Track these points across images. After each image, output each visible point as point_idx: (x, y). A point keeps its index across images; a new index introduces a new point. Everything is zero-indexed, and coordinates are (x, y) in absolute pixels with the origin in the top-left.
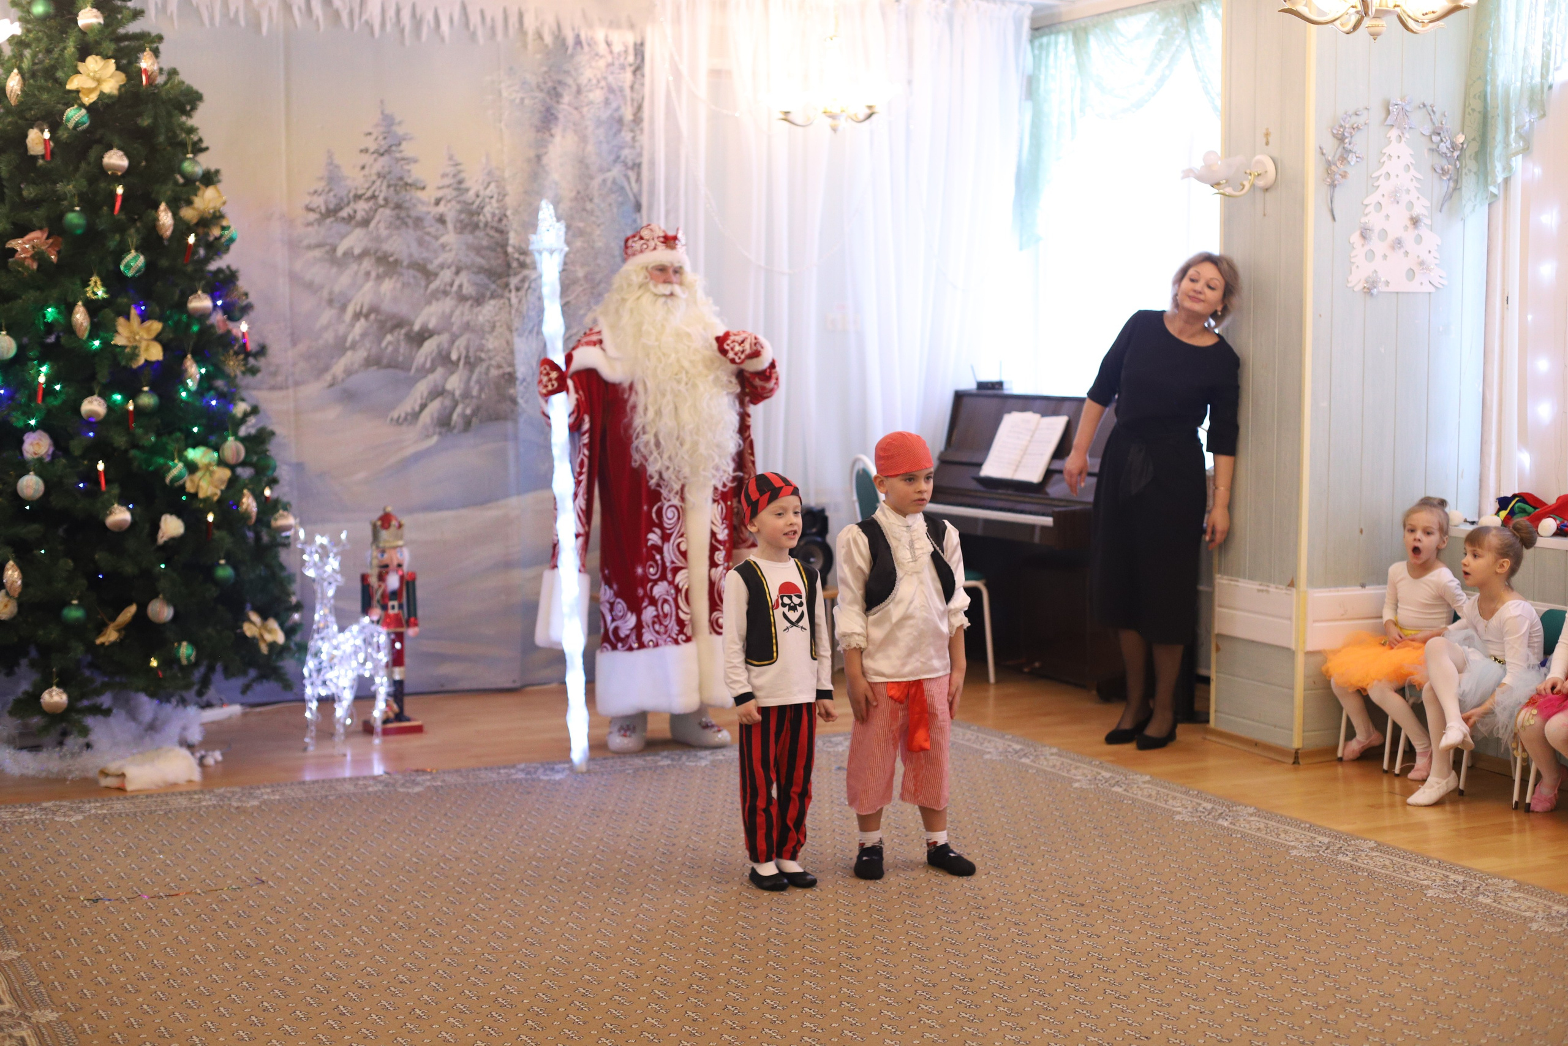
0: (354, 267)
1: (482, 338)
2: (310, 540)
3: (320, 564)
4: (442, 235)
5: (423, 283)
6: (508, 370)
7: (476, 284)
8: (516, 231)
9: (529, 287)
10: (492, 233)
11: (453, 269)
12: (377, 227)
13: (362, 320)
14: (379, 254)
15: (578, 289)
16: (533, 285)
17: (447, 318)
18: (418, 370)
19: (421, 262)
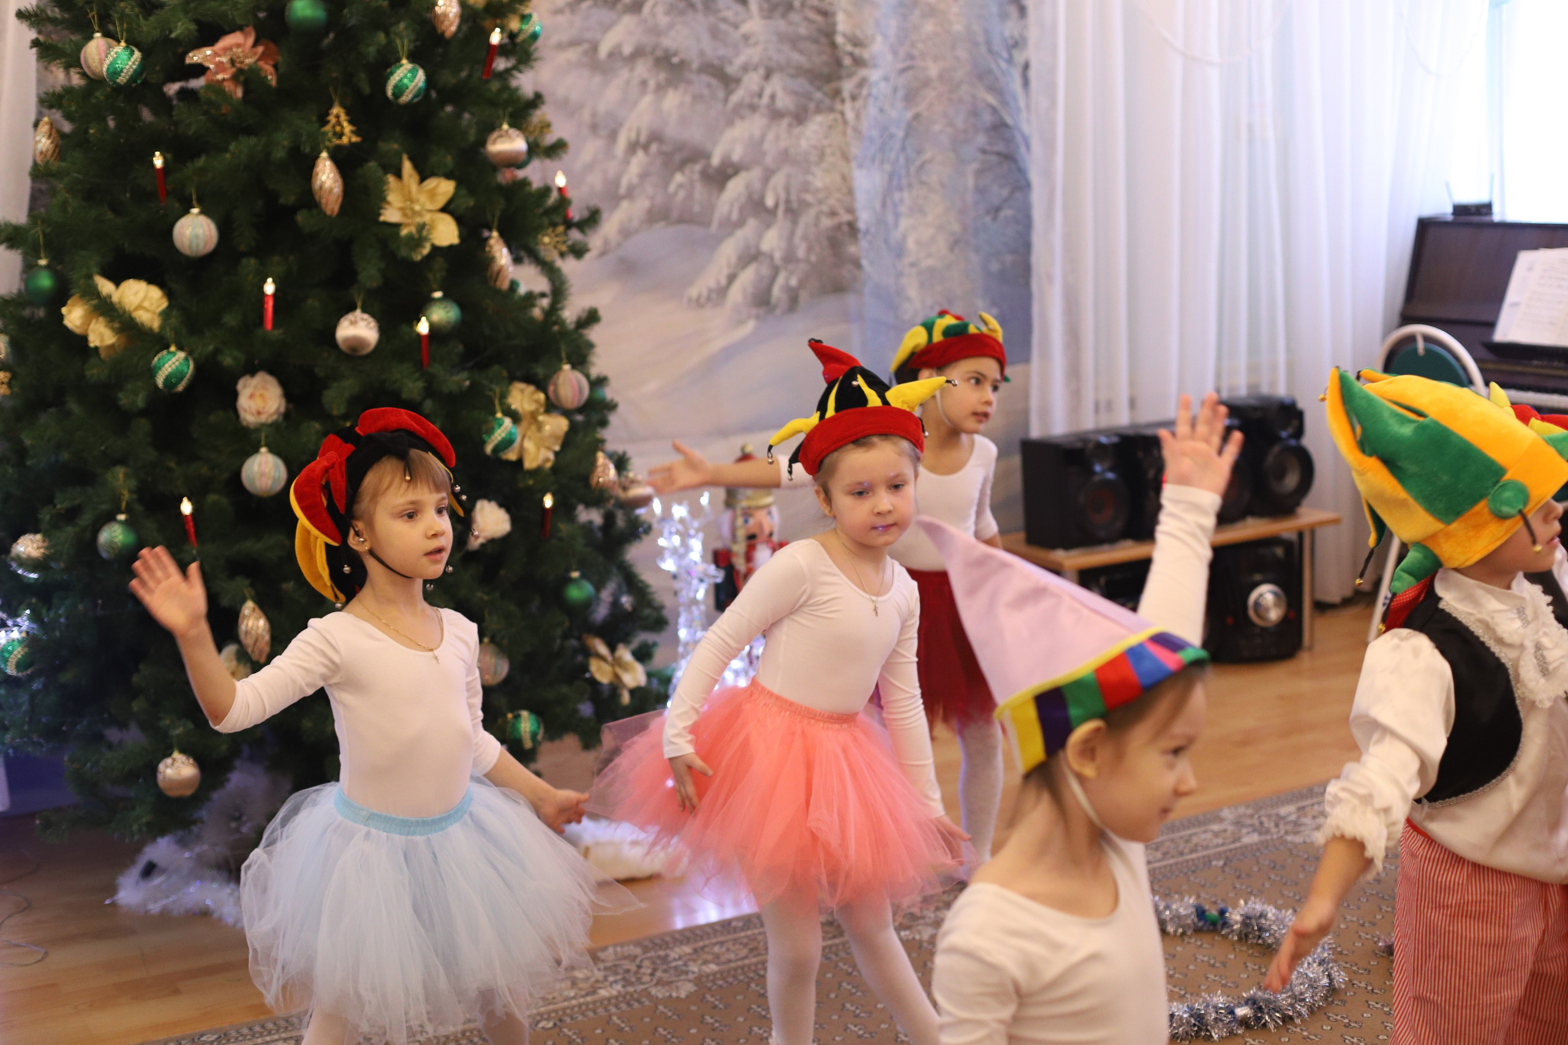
0: (625, 73)
1: (808, 171)
2: (667, 515)
3: (682, 550)
4: (744, 21)
5: (721, 94)
6: (846, 217)
7: (794, 93)
8: (846, 12)
9: (869, 95)
10: (813, 16)
11: (762, 71)
12: (653, 14)
13: (640, 154)
14: (659, 53)
15: (930, 94)
16: (874, 91)
17: (756, 145)
18: (721, 225)
19: (716, 62)
